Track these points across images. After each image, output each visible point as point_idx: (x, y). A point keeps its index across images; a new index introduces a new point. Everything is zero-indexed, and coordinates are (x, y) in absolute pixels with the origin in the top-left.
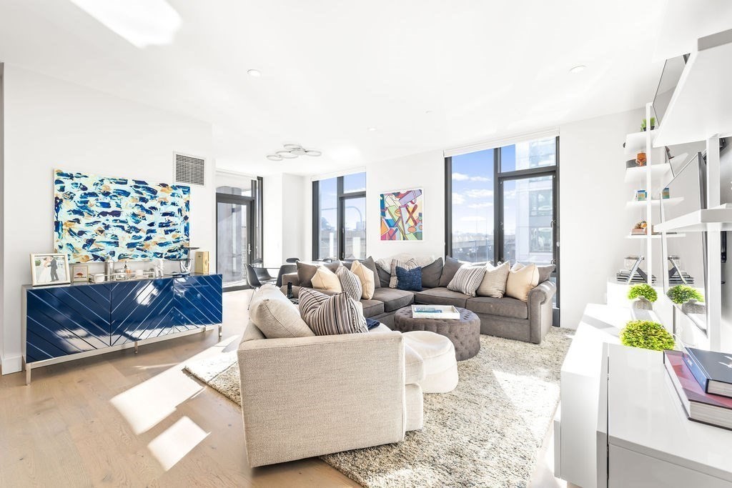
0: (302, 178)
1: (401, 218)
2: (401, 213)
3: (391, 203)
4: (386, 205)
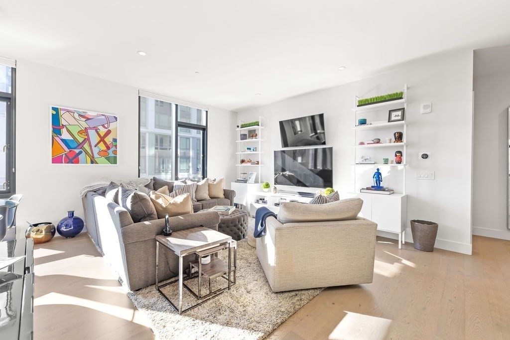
1: (87, 140)
3: (73, 122)
4: (63, 122)
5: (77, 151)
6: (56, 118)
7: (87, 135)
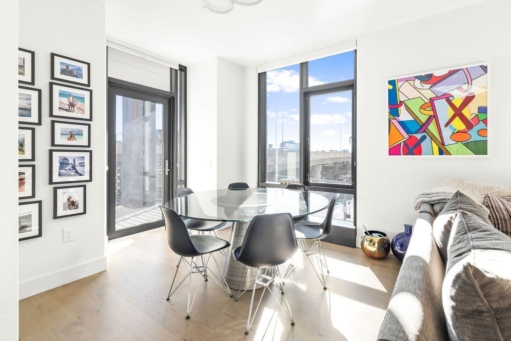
0: (242, 69)
1: (434, 117)
2: (434, 109)
3: (413, 94)
4: (401, 98)
5: (419, 136)
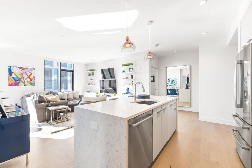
1: (23, 77)
3: (17, 71)
4: (12, 71)
5: (18, 82)
6: (10, 70)
7: (23, 75)
